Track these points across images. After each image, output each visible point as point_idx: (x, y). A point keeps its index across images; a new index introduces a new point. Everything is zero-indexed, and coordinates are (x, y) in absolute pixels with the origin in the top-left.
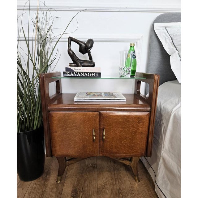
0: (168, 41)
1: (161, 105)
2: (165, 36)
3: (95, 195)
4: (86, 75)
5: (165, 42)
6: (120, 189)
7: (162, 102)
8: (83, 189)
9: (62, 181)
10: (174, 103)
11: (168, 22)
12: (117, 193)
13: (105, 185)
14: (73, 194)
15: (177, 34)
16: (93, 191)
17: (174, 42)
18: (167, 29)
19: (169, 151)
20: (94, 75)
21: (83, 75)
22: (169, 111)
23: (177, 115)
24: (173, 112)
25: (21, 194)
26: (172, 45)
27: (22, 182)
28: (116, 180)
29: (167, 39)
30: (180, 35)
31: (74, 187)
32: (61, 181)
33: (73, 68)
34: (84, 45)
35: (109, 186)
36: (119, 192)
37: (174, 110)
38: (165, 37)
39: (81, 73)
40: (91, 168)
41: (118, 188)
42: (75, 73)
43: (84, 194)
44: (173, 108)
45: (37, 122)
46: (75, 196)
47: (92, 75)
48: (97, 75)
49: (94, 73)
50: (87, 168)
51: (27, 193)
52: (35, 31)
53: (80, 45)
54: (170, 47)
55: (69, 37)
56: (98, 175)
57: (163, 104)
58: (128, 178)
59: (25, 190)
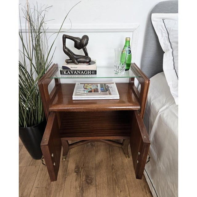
0: (164, 35)
1: (151, 101)
2: (162, 29)
3: (94, 170)
4: (83, 73)
5: (161, 35)
6: (113, 164)
7: (152, 98)
8: (83, 165)
9: (67, 159)
10: (162, 103)
11: (166, 13)
12: (111, 168)
13: (102, 161)
14: (76, 170)
15: (173, 29)
16: (92, 167)
17: (169, 37)
18: (164, 21)
19: (153, 143)
20: (90, 72)
21: (80, 73)
22: (157, 110)
23: (162, 116)
24: (160, 113)
25: (35, 171)
26: (168, 40)
27: (35, 160)
28: (110, 157)
29: (163, 33)
30: (177, 31)
31: (76, 164)
32: (65, 159)
33: (69, 66)
34: (79, 41)
35: (105, 162)
36: (112, 168)
37: (160, 111)
38: (162, 31)
39: (78, 71)
40: (90, 146)
41: (112, 164)
42: (72, 72)
43: (84, 169)
44: (160, 108)
45: (41, 116)
46: (78, 171)
47: (88, 73)
48: (93, 72)
49: (90, 71)
50: (87, 147)
51: (40, 169)
52: (28, 24)
53: (76, 42)
54: (165, 42)
55: (64, 35)
56: (96, 152)
57: (153, 100)
58: (120, 155)
59: (38, 167)
